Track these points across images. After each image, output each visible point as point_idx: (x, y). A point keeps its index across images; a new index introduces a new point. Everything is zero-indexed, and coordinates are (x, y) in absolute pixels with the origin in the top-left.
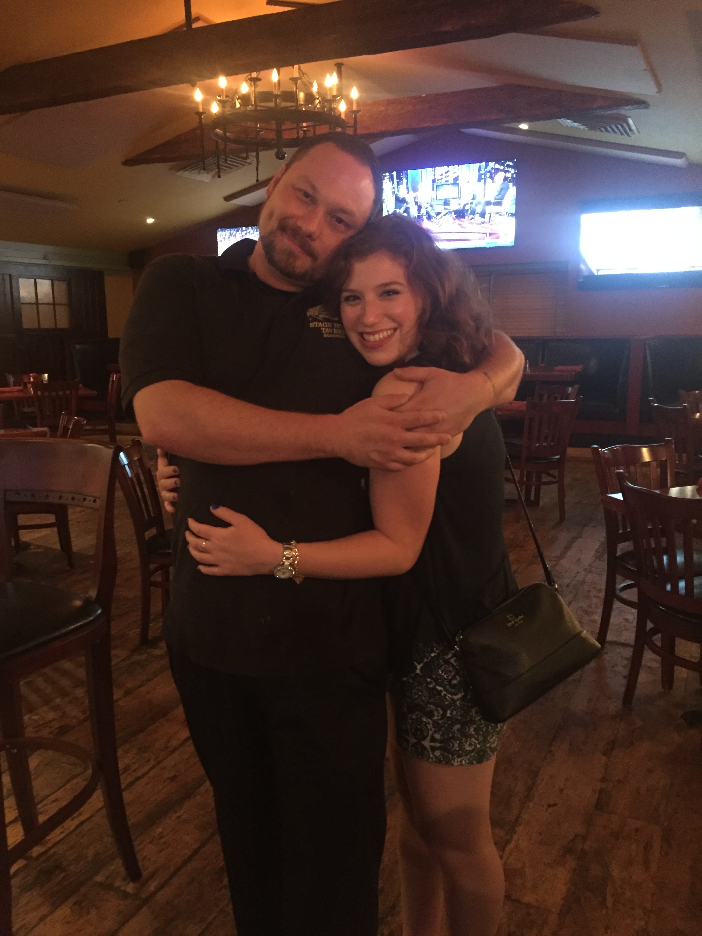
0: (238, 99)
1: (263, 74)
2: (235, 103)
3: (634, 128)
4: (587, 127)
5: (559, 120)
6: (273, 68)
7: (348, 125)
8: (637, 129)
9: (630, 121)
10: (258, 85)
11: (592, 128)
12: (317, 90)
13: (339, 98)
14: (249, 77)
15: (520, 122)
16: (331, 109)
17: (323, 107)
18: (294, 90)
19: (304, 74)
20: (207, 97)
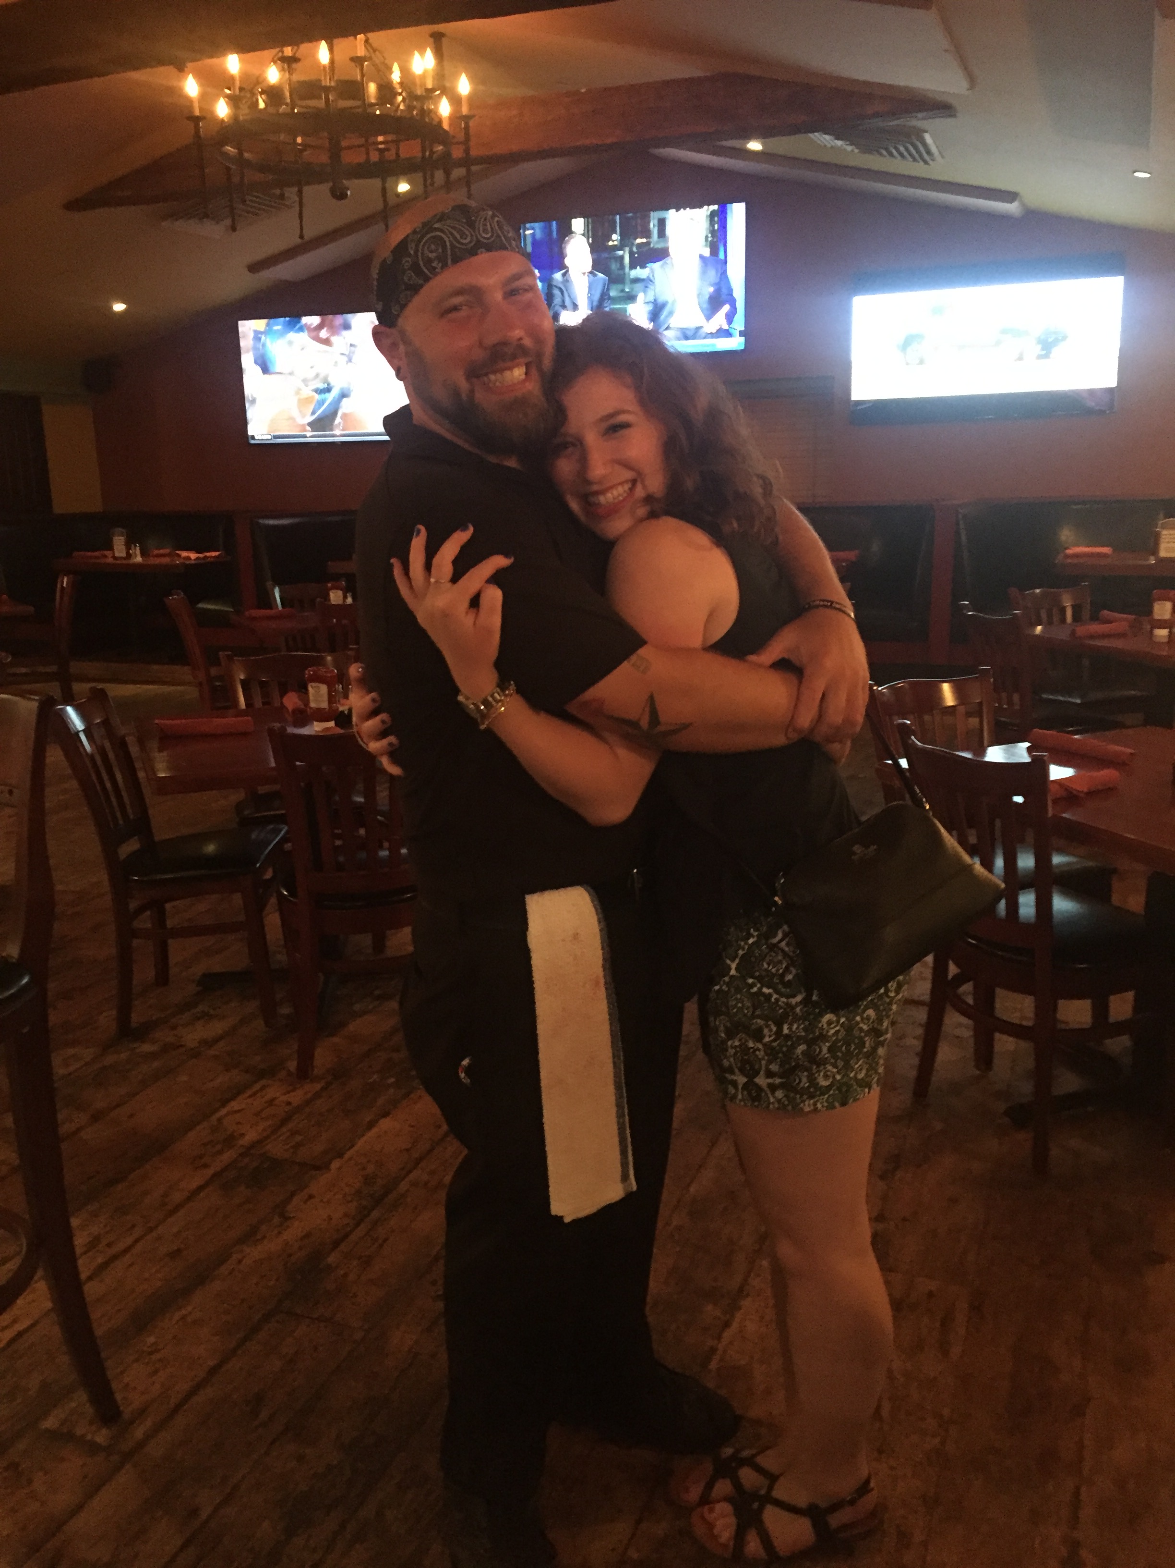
0: (261, 93)
1: (304, 47)
2: (257, 100)
3: (934, 149)
4: (857, 148)
5: (811, 135)
6: (322, 40)
7: (455, 140)
8: (940, 153)
9: (928, 138)
10: (296, 70)
11: (867, 150)
12: (399, 80)
13: (438, 92)
14: (280, 54)
15: (749, 137)
16: (424, 113)
17: (410, 108)
18: (359, 78)
19: (375, 51)
20: (209, 90)
